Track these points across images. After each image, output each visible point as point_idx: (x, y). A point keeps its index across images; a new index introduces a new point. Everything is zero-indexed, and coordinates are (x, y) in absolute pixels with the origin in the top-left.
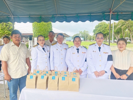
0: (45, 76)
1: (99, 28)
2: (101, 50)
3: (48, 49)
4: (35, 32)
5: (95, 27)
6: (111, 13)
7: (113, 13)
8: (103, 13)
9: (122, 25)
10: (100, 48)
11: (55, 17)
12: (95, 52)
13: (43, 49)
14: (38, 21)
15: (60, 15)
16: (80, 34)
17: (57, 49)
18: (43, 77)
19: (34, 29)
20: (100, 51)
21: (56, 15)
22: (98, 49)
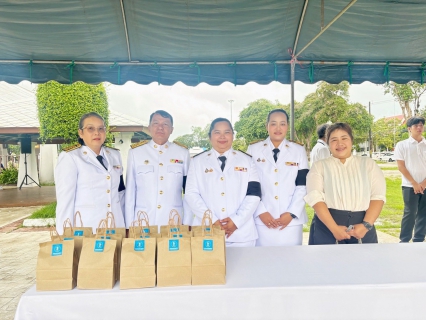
0: (107, 241)
1: (251, 119)
2: (279, 156)
3: (114, 160)
4: (45, 123)
5: (239, 114)
6: (293, 62)
7: (299, 62)
8: (272, 59)
9: (316, 110)
10: (276, 151)
11: (122, 66)
12: (263, 161)
13: (100, 159)
14: (63, 79)
15: (141, 61)
16: (196, 137)
17: (147, 161)
18: (100, 246)
19: (42, 109)
20: (276, 159)
21: (128, 61)
22: (272, 154)
